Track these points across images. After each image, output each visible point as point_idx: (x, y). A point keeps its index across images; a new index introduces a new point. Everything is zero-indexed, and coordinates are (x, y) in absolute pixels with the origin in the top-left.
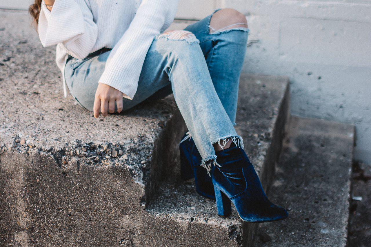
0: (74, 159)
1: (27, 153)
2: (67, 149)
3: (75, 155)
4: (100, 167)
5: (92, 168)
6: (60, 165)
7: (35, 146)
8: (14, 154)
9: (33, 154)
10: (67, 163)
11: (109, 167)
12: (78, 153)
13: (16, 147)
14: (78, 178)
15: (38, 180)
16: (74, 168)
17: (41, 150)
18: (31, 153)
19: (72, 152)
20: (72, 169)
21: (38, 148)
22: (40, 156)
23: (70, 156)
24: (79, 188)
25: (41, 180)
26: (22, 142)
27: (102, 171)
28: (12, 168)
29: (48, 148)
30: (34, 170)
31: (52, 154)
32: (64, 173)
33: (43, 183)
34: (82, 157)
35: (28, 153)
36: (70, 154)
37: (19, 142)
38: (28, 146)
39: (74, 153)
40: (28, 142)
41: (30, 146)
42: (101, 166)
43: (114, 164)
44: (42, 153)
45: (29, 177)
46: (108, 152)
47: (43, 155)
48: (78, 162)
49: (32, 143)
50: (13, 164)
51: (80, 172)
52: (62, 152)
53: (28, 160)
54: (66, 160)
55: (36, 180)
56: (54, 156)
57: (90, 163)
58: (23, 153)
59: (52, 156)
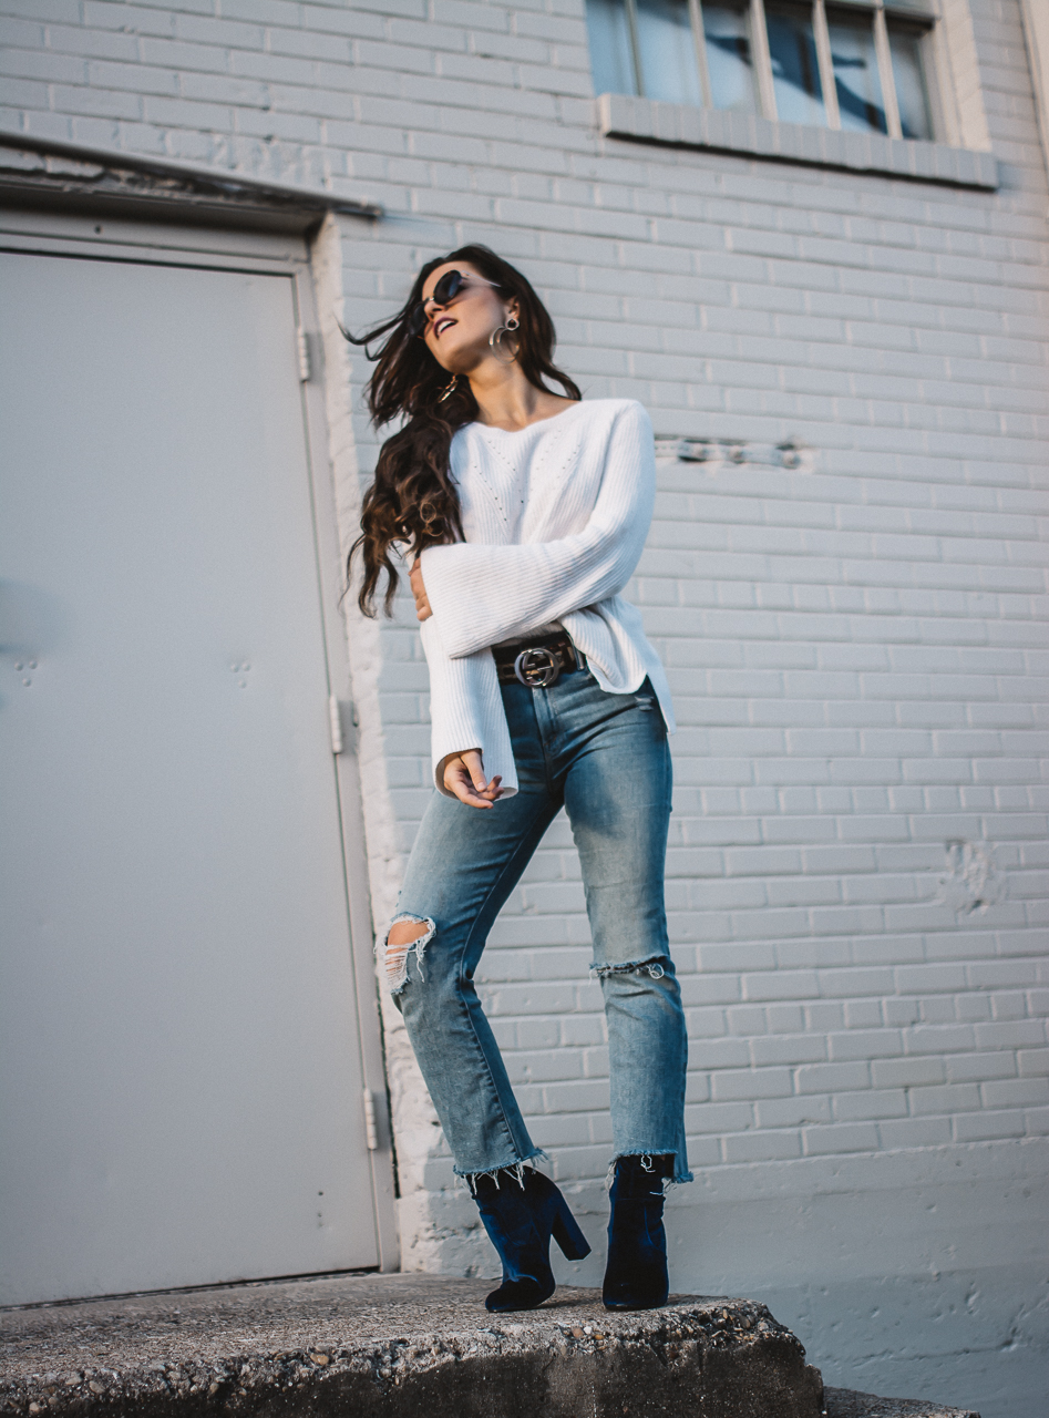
0: (690, 1343)
1: (599, 1352)
2: (668, 1327)
3: (686, 1335)
4: (740, 1348)
5: (727, 1353)
6: (665, 1363)
7: (608, 1334)
8: (573, 1359)
9: (611, 1350)
10: (676, 1356)
11: (755, 1344)
12: (690, 1329)
13: (572, 1344)
14: (702, 1384)
15: (625, 1410)
16: (692, 1362)
17: (623, 1338)
18: (607, 1348)
19: (678, 1331)
20: (690, 1364)
21: (615, 1336)
22: (626, 1351)
23: (678, 1339)
24: (706, 1405)
25: (631, 1408)
26: (577, 1333)
27: (745, 1355)
28: (573, 1392)
29: (633, 1332)
30: (617, 1386)
31: (646, 1342)
32: (675, 1379)
33: (636, 1412)
34: (700, 1336)
35: (601, 1350)
36: (677, 1335)
37: (571, 1334)
38: (594, 1338)
39: (683, 1332)
40: (588, 1330)
41: (598, 1336)
42: (741, 1344)
43: (762, 1335)
44: (629, 1344)
45: (608, 1406)
46: (735, 1319)
47: (632, 1346)
48: (700, 1347)
49: (598, 1328)
50: (574, 1382)
51: (704, 1367)
52: (662, 1334)
53: (603, 1366)
54: (673, 1349)
55: (621, 1408)
56: (652, 1346)
57: (719, 1344)
58: (590, 1352)
59: (648, 1345)
